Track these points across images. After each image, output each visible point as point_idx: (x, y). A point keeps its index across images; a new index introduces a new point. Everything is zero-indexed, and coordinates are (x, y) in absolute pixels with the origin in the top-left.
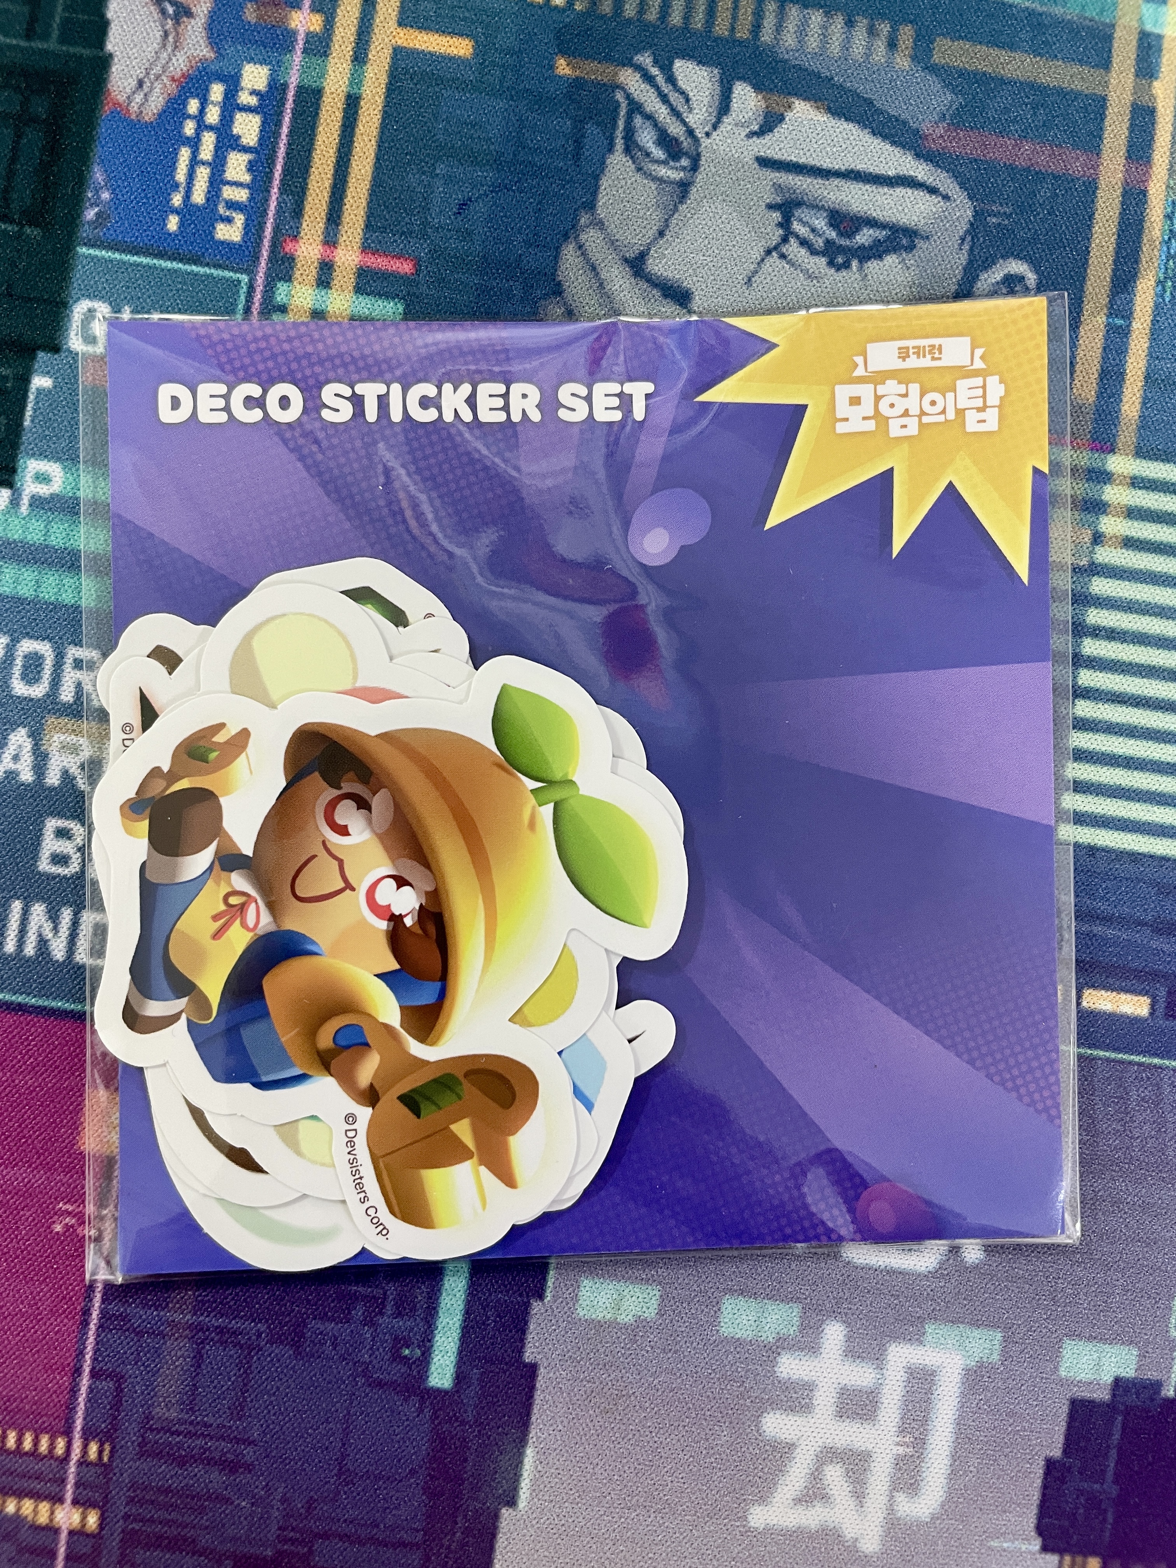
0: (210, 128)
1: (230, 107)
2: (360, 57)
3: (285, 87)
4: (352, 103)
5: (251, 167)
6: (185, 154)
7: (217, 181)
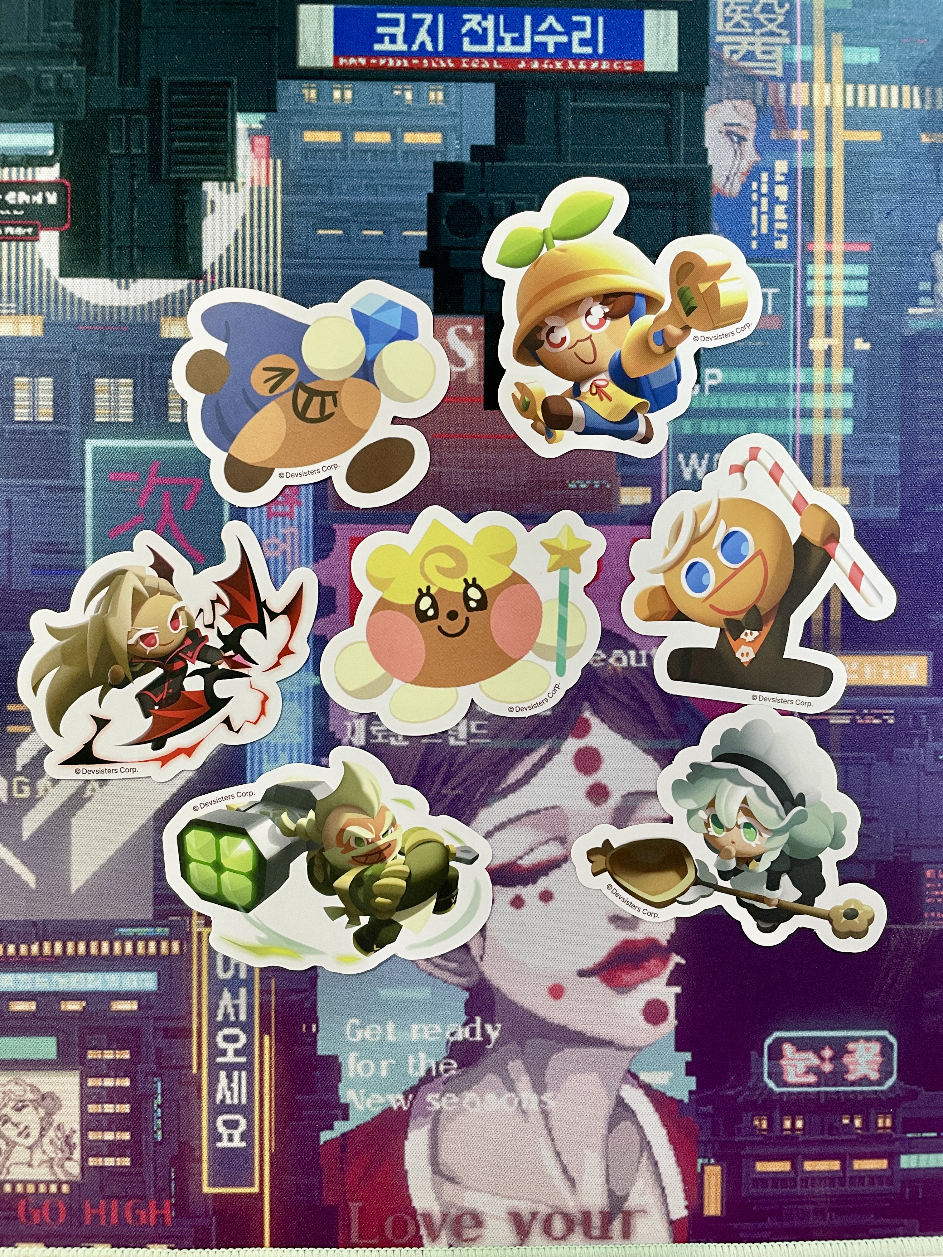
0: (765, 195)
1: (772, 183)
2: (829, 148)
3: (796, 169)
4: (829, 172)
5: (787, 211)
6: (754, 210)
7: (772, 222)
